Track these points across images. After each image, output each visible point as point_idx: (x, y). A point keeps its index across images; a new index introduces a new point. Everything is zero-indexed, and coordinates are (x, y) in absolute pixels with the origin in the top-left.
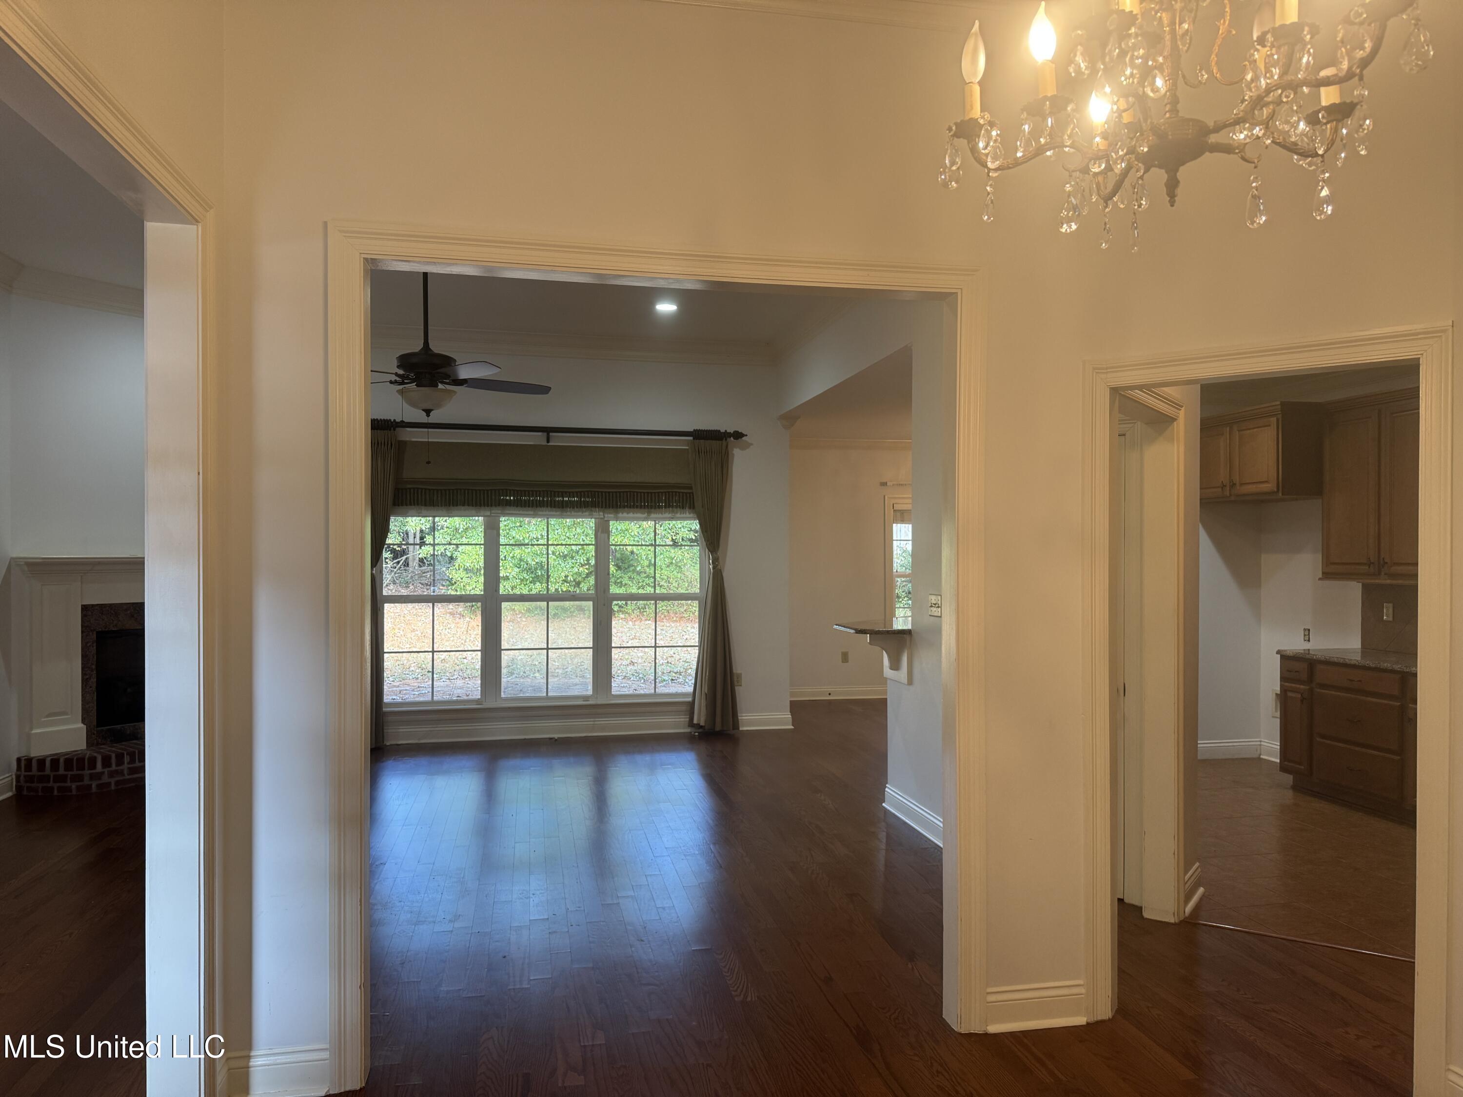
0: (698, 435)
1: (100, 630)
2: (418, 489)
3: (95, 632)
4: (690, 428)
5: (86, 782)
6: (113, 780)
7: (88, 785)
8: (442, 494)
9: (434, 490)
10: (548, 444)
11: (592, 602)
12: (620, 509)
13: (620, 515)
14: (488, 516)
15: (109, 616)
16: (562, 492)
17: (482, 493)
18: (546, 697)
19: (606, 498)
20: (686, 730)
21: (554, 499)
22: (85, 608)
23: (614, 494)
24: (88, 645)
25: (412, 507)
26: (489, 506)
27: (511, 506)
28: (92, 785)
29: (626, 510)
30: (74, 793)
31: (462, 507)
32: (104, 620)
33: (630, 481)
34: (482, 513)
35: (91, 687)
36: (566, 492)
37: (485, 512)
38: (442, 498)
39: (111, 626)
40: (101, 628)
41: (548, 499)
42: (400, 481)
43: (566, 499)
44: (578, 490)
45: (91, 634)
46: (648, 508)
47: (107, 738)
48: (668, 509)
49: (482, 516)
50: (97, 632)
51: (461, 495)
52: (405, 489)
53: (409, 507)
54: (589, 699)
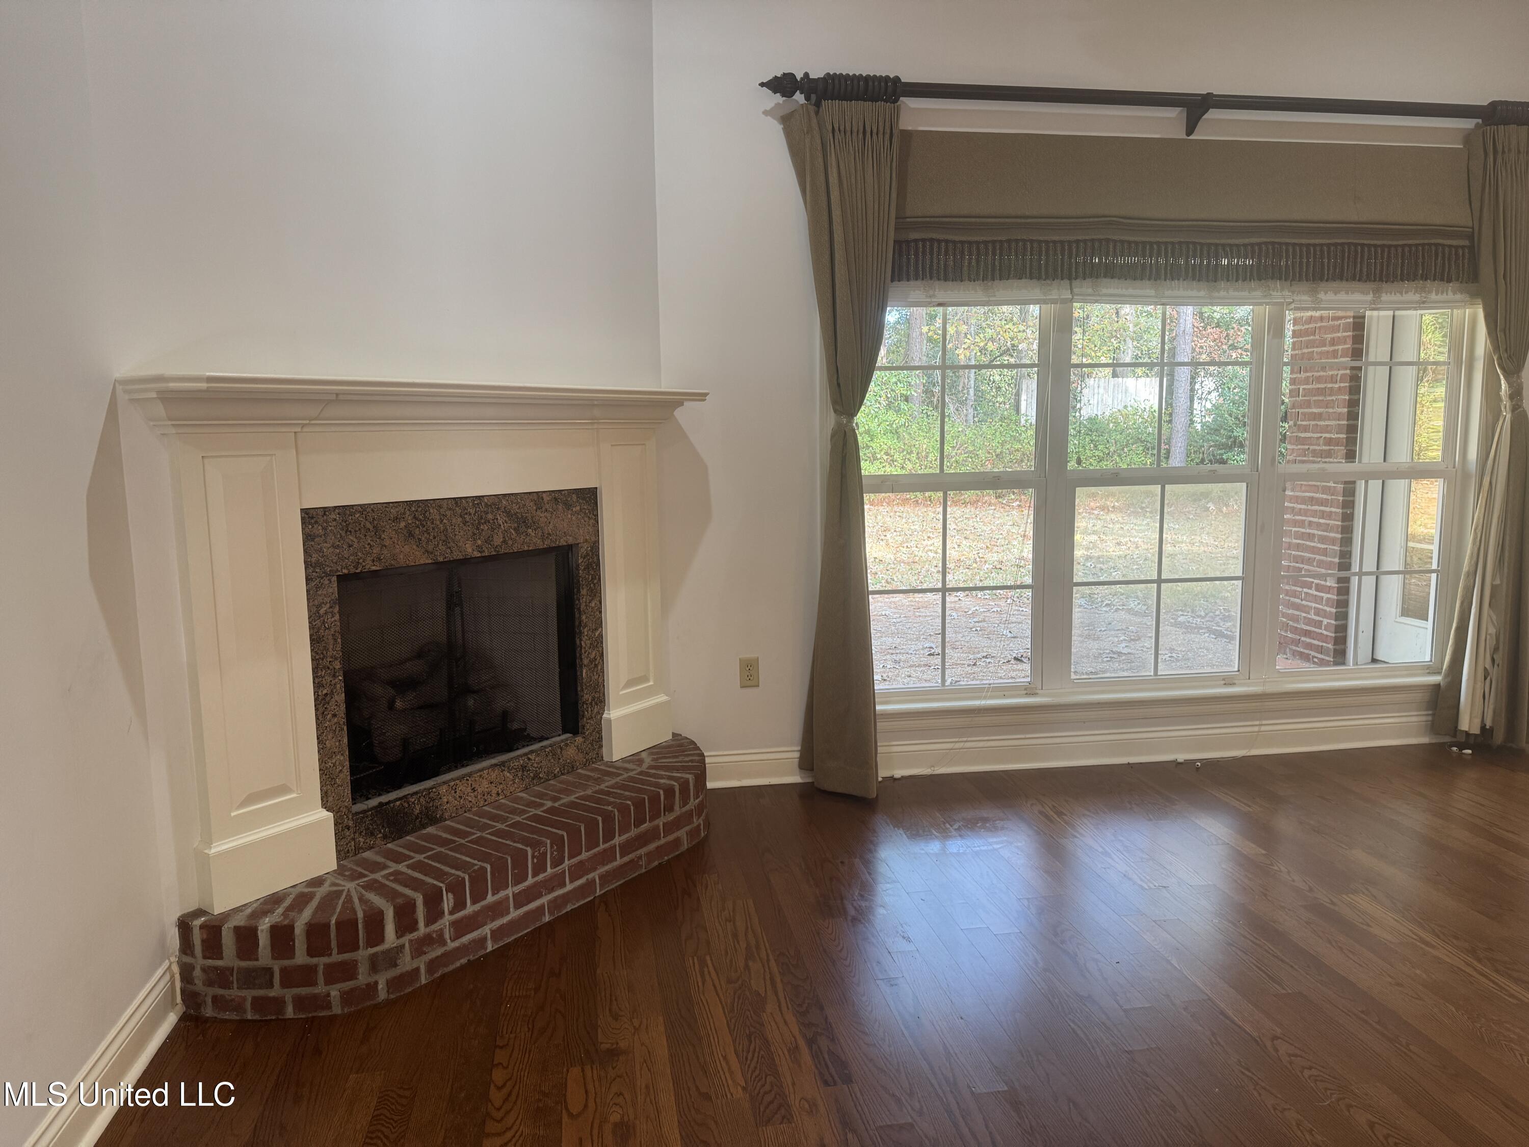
0: (1499, 114)
1: (345, 571)
2: (932, 240)
3: (334, 578)
4: (1482, 100)
5: (363, 978)
6: (421, 964)
7: (368, 985)
8: (978, 254)
9: (962, 242)
10: (1191, 137)
11: (1244, 485)
12: (1323, 284)
13: (1322, 296)
14: (1064, 301)
15: (363, 537)
16: (1216, 245)
17: (1059, 249)
18: (1157, 681)
19: (1301, 257)
20: (1424, 740)
21: (1198, 261)
22: (309, 516)
23: (1318, 249)
24: (322, 611)
25: (919, 283)
26: (1070, 279)
27: (1112, 278)
28: (376, 983)
29: (1335, 284)
30: (337, 1010)
31: (1016, 283)
32: (350, 546)
33: (1355, 218)
34: (1054, 295)
35: (334, 715)
36: (1223, 245)
37: (1060, 291)
38: (978, 261)
39: (369, 559)
40: (347, 568)
41: (1187, 262)
42: (902, 223)
43: (1225, 262)
44: (1247, 241)
45: (327, 582)
46: (1381, 280)
47: (376, 832)
48: (1416, 282)
49: (1054, 302)
50: (338, 576)
51: (1016, 255)
52: (908, 242)
53: (912, 283)
54: (1236, 682)
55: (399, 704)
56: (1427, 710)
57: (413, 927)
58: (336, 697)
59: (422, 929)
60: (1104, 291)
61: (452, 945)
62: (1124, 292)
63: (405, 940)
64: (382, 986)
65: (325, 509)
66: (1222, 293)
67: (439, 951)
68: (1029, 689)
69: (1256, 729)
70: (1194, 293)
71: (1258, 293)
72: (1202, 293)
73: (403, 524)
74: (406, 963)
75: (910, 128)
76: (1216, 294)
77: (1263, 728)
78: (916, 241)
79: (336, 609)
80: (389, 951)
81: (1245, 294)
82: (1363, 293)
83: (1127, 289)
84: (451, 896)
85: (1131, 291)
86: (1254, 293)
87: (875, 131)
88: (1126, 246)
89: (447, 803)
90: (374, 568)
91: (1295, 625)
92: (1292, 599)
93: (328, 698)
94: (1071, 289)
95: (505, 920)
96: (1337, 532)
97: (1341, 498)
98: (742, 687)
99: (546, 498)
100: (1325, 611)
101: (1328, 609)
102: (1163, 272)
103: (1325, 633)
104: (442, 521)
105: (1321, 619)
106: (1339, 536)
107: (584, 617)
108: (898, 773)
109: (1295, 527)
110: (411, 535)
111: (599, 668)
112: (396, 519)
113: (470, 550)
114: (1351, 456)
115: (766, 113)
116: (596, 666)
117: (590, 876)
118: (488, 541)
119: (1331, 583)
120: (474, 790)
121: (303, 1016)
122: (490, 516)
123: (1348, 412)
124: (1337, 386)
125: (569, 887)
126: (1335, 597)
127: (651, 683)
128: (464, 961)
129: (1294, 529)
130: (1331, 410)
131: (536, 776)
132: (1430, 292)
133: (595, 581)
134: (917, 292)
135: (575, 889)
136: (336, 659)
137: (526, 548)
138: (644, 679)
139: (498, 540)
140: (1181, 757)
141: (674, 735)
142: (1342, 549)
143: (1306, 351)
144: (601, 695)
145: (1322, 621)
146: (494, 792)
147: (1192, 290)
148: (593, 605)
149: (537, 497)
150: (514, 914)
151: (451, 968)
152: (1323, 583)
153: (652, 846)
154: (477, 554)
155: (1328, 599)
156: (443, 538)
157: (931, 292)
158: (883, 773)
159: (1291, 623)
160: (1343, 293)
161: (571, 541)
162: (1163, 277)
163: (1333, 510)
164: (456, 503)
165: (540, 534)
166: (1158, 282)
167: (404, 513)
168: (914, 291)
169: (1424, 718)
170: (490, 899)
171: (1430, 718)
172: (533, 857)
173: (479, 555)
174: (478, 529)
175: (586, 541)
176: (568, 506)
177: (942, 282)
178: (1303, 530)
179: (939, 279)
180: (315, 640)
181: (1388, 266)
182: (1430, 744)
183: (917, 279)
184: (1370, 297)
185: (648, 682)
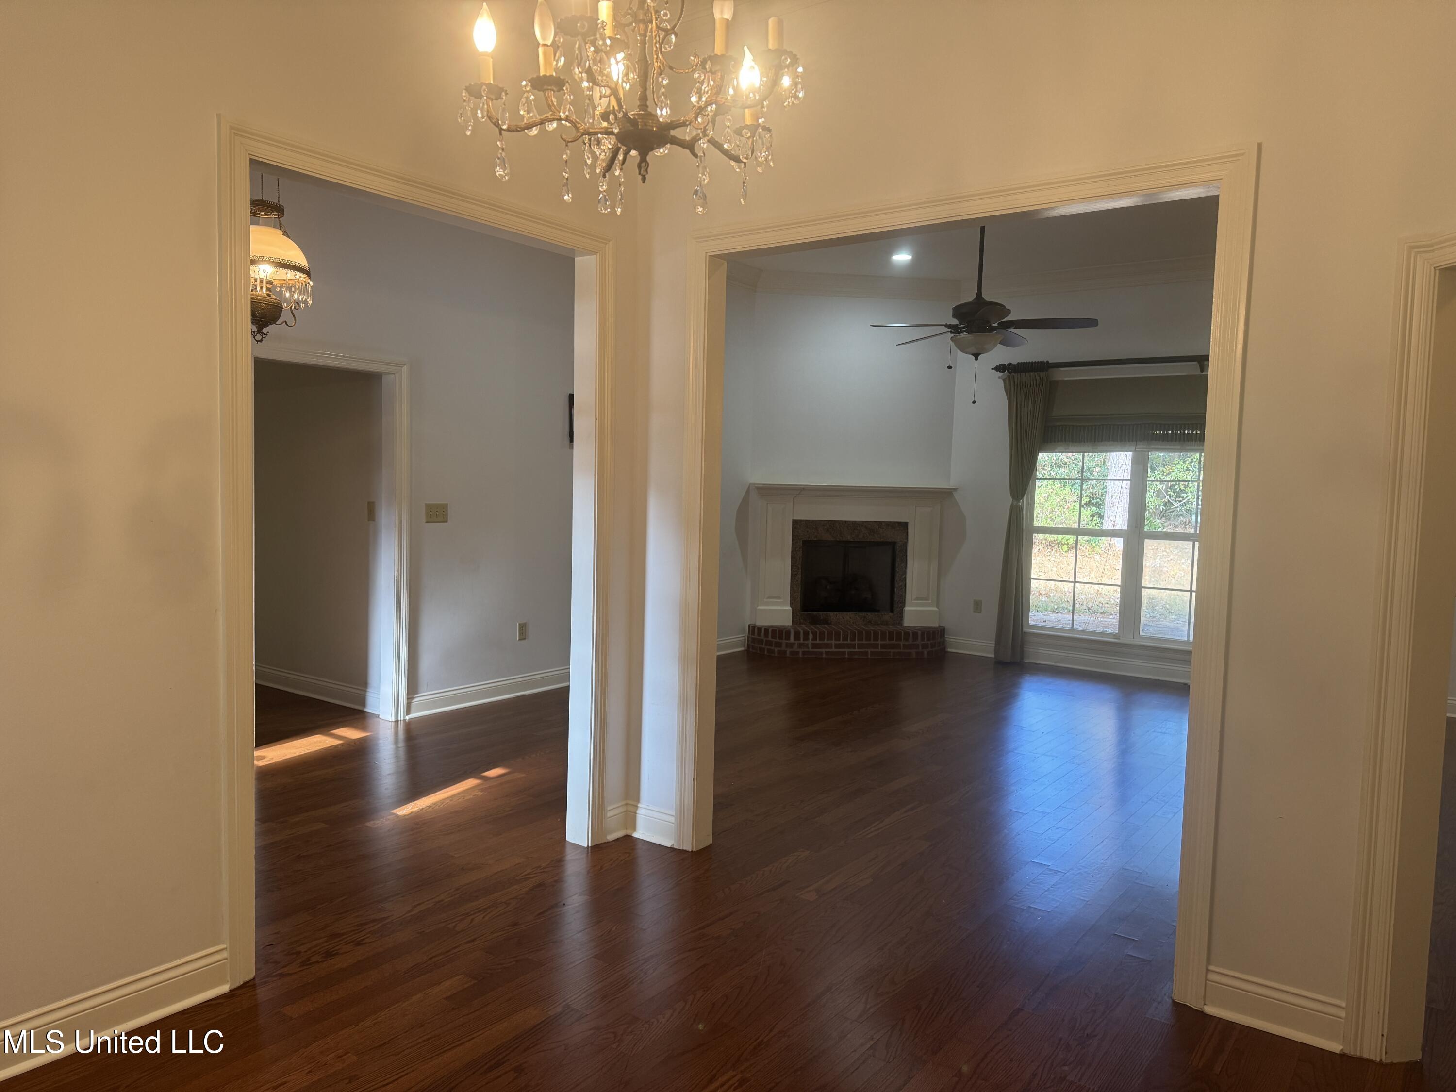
1: (804, 539)
3: (801, 541)
5: (783, 648)
6: (801, 651)
10: (1203, 373)
15: (811, 529)
22: (795, 523)
24: (795, 550)
28: (786, 651)
30: (776, 655)
32: (806, 532)
35: (797, 581)
39: (813, 537)
40: (806, 538)
45: (798, 541)
47: (807, 619)
49: (1138, 451)
52: (1048, 426)
53: (1054, 443)
58: (798, 576)
59: (802, 641)
61: (810, 650)
63: (796, 642)
64: (788, 652)
65: (799, 520)
68: (1115, 636)
73: (825, 527)
74: (795, 648)
75: (1057, 379)
79: (801, 550)
80: (791, 643)
83: (1166, 446)
84: (812, 635)
85: (1168, 447)
89: (831, 617)
90: (815, 540)
93: (796, 575)
98: (974, 612)
99: (884, 524)
104: (839, 528)
107: (898, 568)
110: (828, 531)
112: (824, 525)
113: (849, 538)
116: (902, 589)
117: (866, 650)
118: (858, 536)
120: (843, 618)
121: (769, 652)
122: (858, 528)
125: (857, 650)
127: (930, 602)
133: (905, 556)
135: (858, 652)
136: (799, 564)
138: (926, 599)
139: (861, 537)
141: (939, 626)
144: (904, 600)
146: (850, 620)
148: (902, 565)
149: (880, 524)
150: (834, 650)
154: (852, 540)
156: (840, 533)
161: (893, 540)
164: (846, 523)
165: (880, 536)
167: (827, 524)
168: (1052, 447)
170: (826, 641)
173: (855, 540)
174: (853, 531)
175: (901, 541)
176: (894, 528)
180: (793, 558)
185: (929, 600)
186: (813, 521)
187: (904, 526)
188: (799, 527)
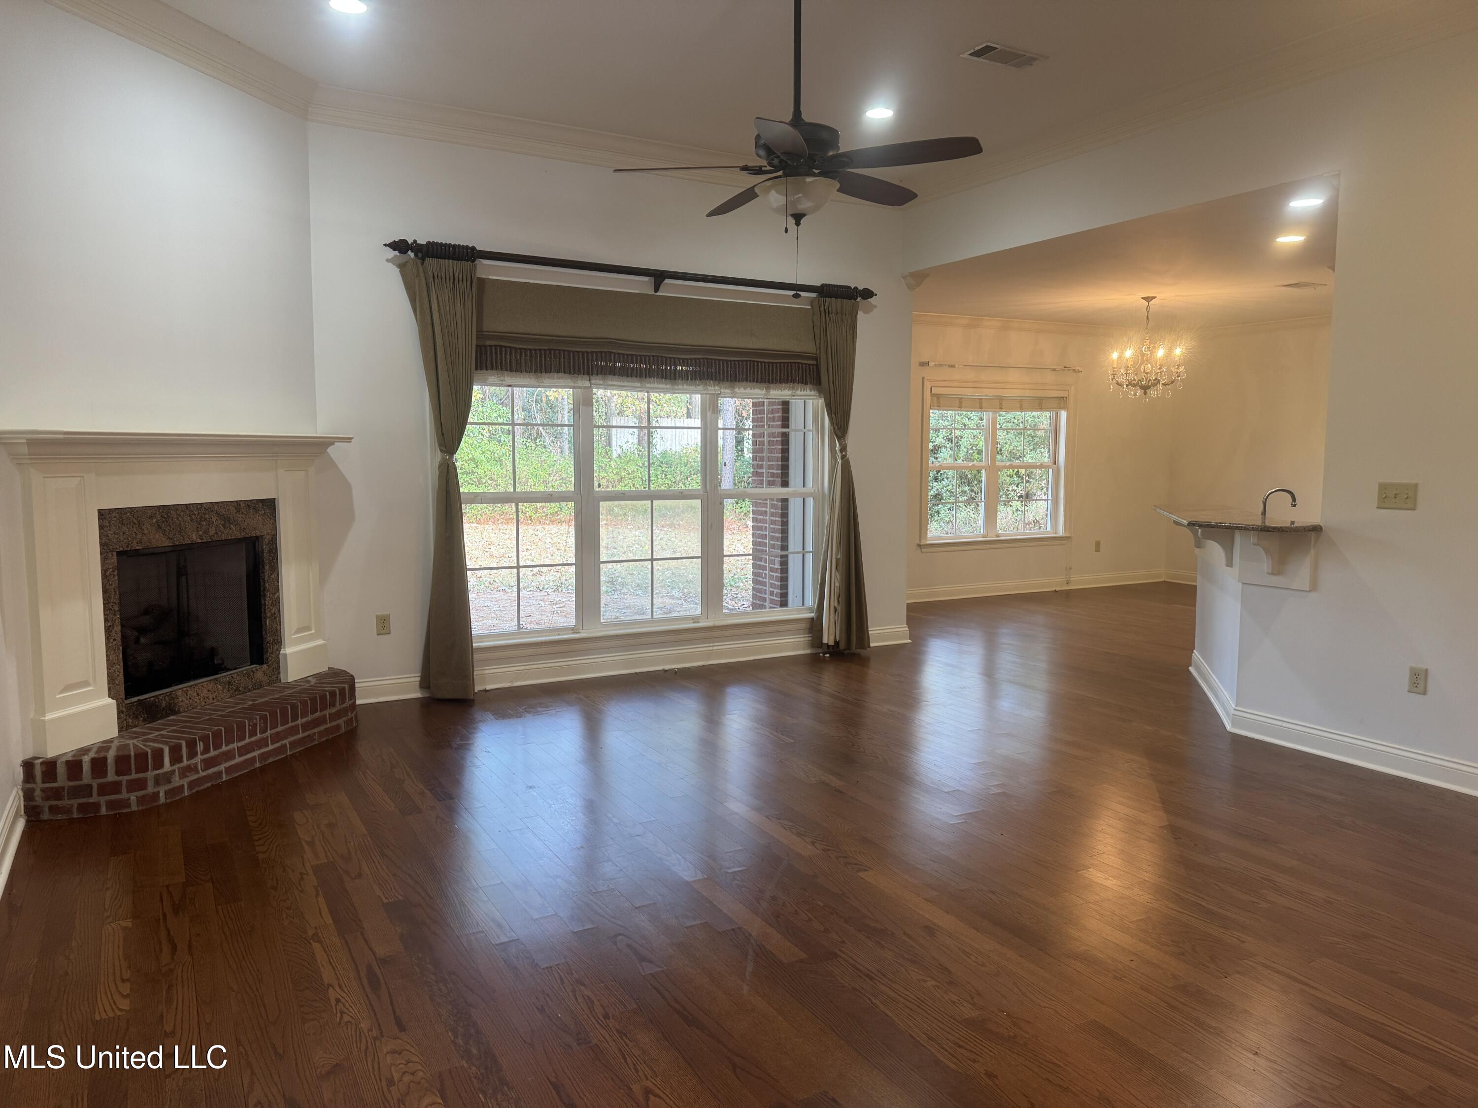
0: (826, 291)
1: (121, 549)
2: (501, 346)
3: (115, 554)
4: (818, 283)
5: (150, 789)
6: (185, 782)
7: (153, 793)
8: (531, 356)
9: (521, 349)
10: (657, 294)
11: (700, 500)
12: (737, 383)
13: (737, 390)
14: (585, 388)
15: (131, 527)
16: (674, 358)
17: (581, 356)
18: (653, 621)
19: (723, 368)
20: (808, 651)
21: (664, 367)
22: (103, 514)
23: (733, 363)
24: (108, 574)
25: (494, 372)
26: (588, 374)
27: (614, 375)
28: (159, 792)
29: (744, 383)
30: (134, 808)
31: (556, 375)
32: (124, 533)
33: (751, 346)
34: (580, 383)
35: (115, 640)
36: (679, 359)
37: (583, 382)
38: (531, 361)
39: (135, 543)
40: (122, 547)
41: (657, 367)
42: (480, 335)
43: (679, 368)
44: (692, 357)
45: (110, 555)
46: (769, 382)
47: (139, 717)
48: (789, 384)
49: (580, 387)
50: (117, 552)
51: (555, 358)
52: (485, 346)
53: (489, 371)
54: (700, 621)
55: (142, 640)
56: (809, 634)
57: (180, 760)
58: (116, 628)
59: (185, 762)
60: (610, 383)
61: (202, 774)
62: (622, 384)
63: (176, 767)
64: (162, 794)
65: (110, 510)
66: (680, 387)
67: (195, 777)
68: (574, 630)
69: (711, 648)
70: (664, 386)
71: (701, 387)
72: (668, 386)
73: (154, 521)
74: (176, 781)
75: (484, 276)
76: (676, 387)
77: (715, 648)
78: (490, 346)
79: (116, 573)
80: (167, 773)
81: (693, 387)
82: (760, 389)
83: (624, 382)
84: (201, 743)
85: (626, 384)
86: (698, 387)
87: (461, 278)
88: (621, 356)
89: (182, 701)
90: (138, 548)
91: (760, 595)
92: (758, 578)
93: (111, 628)
94: (590, 380)
95: (232, 763)
96: (779, 533)
97: (780, 511)
98: (378, 635)
99: (242, 505)
100: (775, 584)
101: (776, 583)
102: (644, 373)
103: (776, 599)
104: (178, 519)
105: (773, 590)
106: (780, 535)
107: (267, 585)
108: (489, 687)
109: (758, 531)
110: (159, 527)
111: (278, 619)
112: (151, 517)
113: (195, 538)
114: (785, 484)
115: (388, 260)
116: (275, 618)
117: (284, 742)
118: (206, 532)
119: (777, 566)
120: (198, 695)
121: (113, 813)
122: (207, 516)
123: (782, 456)
124: (775, 440)
125: (271, 747)
126: (780, 575)
127: (313, 632)
128: (209, 784)
129: (757, 532)
130: (773, 455)
131: (237, 689)
132: (797, 389)
133: (274, 561)
134: (493, 377)
135: (273, 750)
136: (116, 604)
137: (230, 538)
138: (308, 628)
139: (212, 532)
140: (667, 667)
141: (329, 668)
142: (783, 543)
143: (759, 416)
144: (279, 638)
145: (773, 591)
146: (211, 697)
147: (662, 384)
148: (273, 577)
149: (237, 504)
150: (238, 760)
151: (202, 788)
152: (773, 566)
153: (322, 728)
155: (776, 576)
156: (179, 530)
157: (502, 378)
158: (477, 688)
159: (758, 594)
160: (749, 389)
161: (258, 534)
162: (644, 376)
163: (777, 519)
164: (187, 507)
165: (239, 528)
166: (642, 378)
167: (156, 514)
168: (491, 376)
169: (807, 639)
170: (224, 748)
171: (810, 638)
172: (249, 725)
173: (200, 541)
174: (200, 524)
175: (268, 534)
176: (256, 510)
177: (509, 373)
178: (762, 533)
179: (507, 370)
180: (105, 591)
181: (772, 374)
182: (811, 654)
183: (492, 370)
184: (764, 392)
185: (311, 630)
186: (132, 510)
187: (268, 507)
188: (108, 524)
